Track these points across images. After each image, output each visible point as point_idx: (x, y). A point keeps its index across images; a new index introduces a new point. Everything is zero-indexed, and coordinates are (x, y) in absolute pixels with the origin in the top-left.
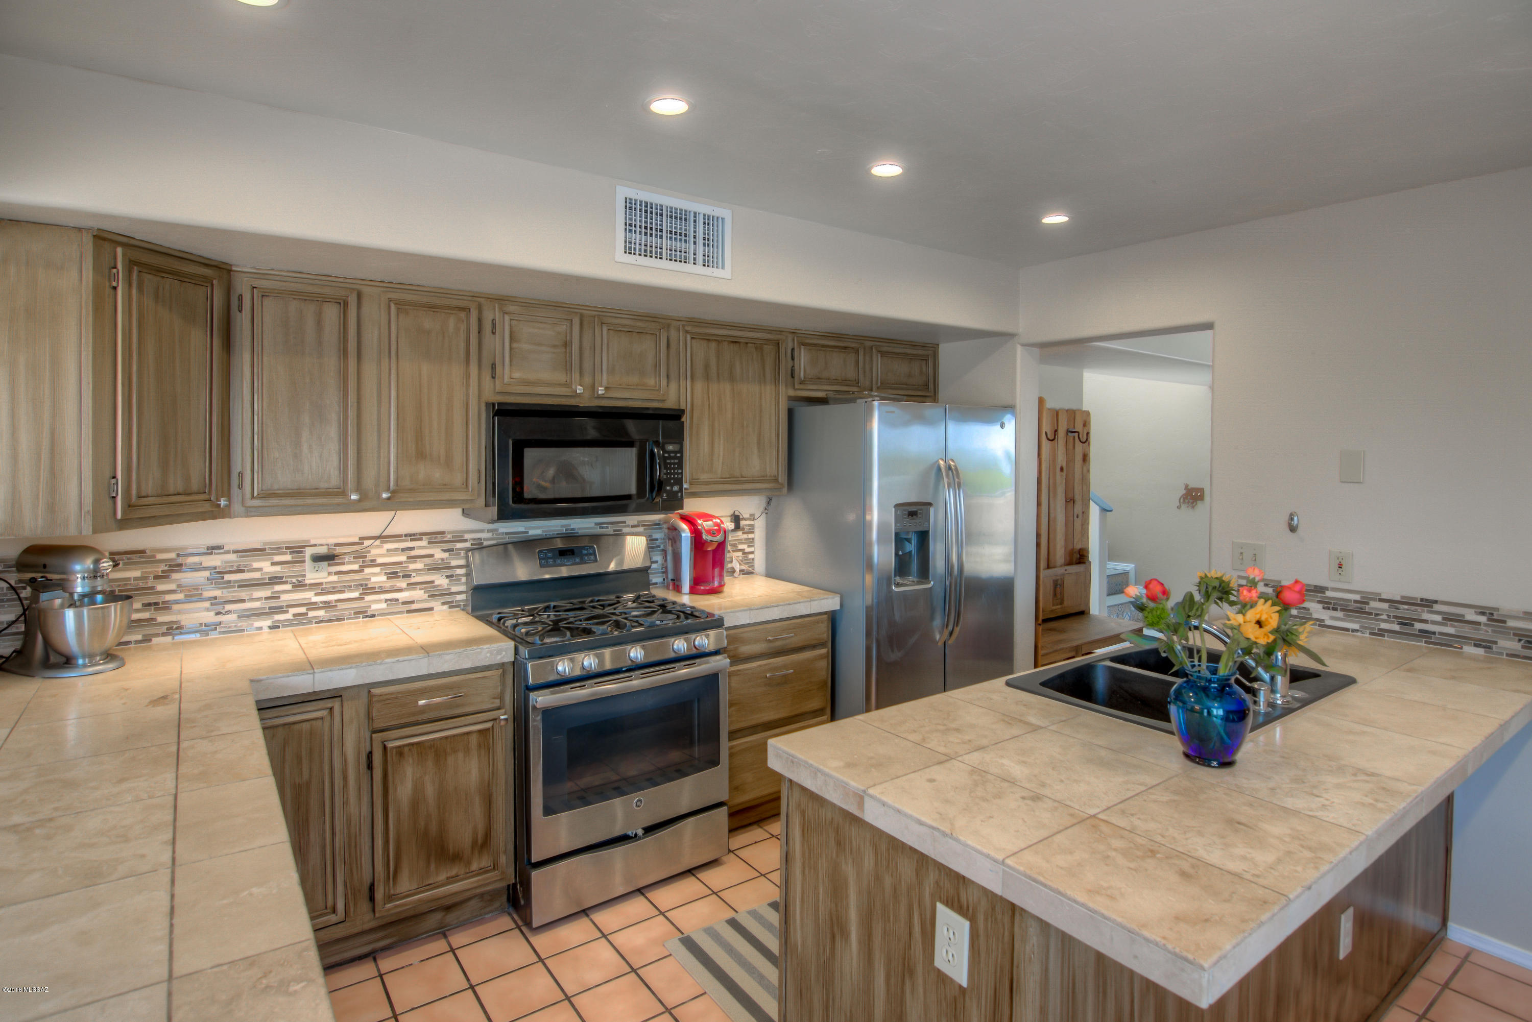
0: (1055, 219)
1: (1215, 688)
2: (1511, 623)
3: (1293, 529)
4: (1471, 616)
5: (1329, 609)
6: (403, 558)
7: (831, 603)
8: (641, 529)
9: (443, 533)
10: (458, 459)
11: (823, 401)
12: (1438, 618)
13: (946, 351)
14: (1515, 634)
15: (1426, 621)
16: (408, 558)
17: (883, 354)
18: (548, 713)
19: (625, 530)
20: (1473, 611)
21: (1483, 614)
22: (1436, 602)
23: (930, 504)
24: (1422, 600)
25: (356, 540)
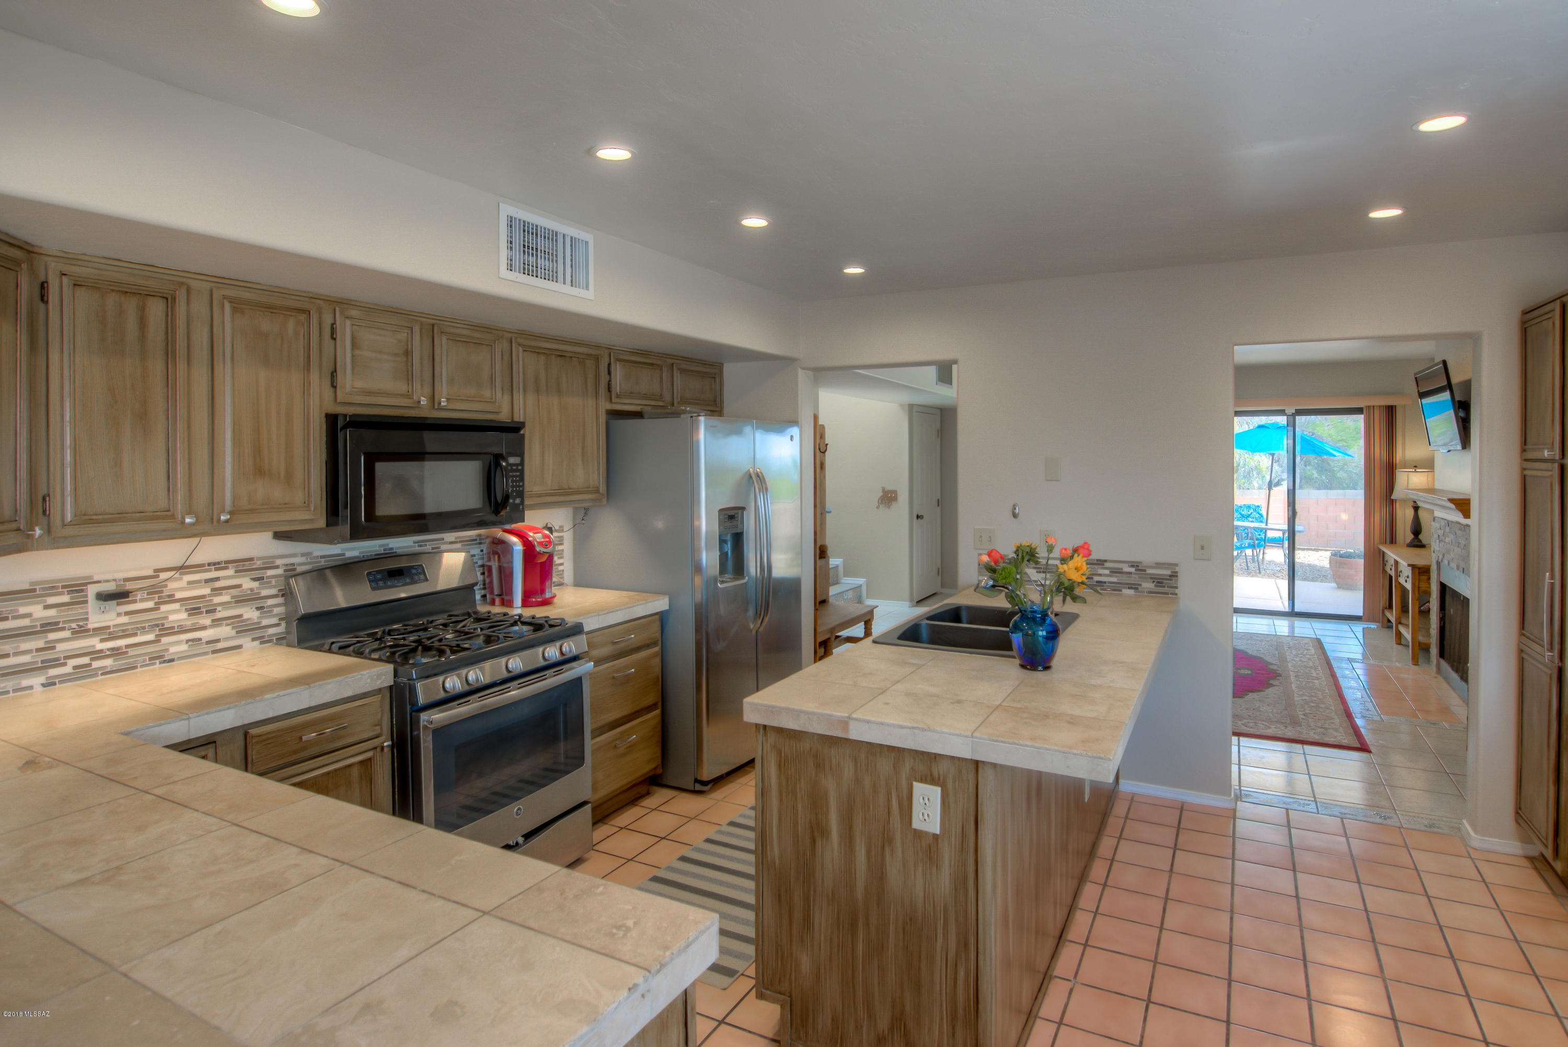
0: (854, 270)
1: (1039, 617)
2: (1149, 571)
3: (1015, 516)
4: (1127, 569)
5: (1040, 572)
6: (206, 591)
7: (661, 604)
8: (458, 546)
9: (251, 559)
10: (299, 475)
11: (639, 415)
12: (1107, 572)
13: (730, 370)
14: (1151, 578)
15: (1100, 575)
16: (213, 590)
17: (682, 371)
18: (440, 732)
19: (443, 547)
20: (1127, 565)
21: (1133, 566)
22: (1106, 561)
23: (743, 509)
24: (1097, 560)
25: (151, 573)
